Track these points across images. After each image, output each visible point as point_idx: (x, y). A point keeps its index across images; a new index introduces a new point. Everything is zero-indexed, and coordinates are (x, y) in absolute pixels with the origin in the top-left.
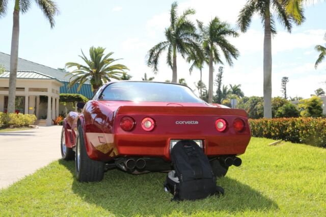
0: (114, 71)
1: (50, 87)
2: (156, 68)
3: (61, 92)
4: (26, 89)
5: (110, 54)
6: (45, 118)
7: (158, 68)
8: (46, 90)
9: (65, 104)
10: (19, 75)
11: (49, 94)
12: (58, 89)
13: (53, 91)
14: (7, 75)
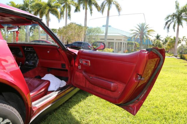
0: (150, 32)
1: (123, 39)
2: (168, 30)
3: (128, 41)
4: (115, 40)
5: (148, 25)
6: (121, 50)
7: (169, 31)
8: (121, 40)
9: (130, 46)
10: (108, 34)
11: (123, 41)
12: (127, 40)
13: (124, 40)
14: (104, 34)
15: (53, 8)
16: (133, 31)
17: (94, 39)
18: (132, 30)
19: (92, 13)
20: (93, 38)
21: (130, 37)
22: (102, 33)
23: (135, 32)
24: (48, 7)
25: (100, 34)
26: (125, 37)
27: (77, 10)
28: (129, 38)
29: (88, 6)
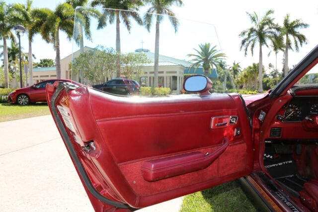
1: (178, 70)
3: (185, 73)
4: (165, 73)
5: (215, 47)
6: (176, 89)
8: (176, 72)
10: (160, 64)
11: (177, 75)
12: (183, 71)
13: (180, 72)
14: (153, 64)
15: (67, 20)
16: (192, 56)
17: (135, 73)
18: (190, 55)
19: (131, 29)
20: (135, 71)
21: (187, 67)
22: (149, 63)
23: (195, 57)
24: (58, 19)
25: (144, 65)
26: (182, 67)
27: (101, 24)
28: (186, 69)
29: (121, 18)
